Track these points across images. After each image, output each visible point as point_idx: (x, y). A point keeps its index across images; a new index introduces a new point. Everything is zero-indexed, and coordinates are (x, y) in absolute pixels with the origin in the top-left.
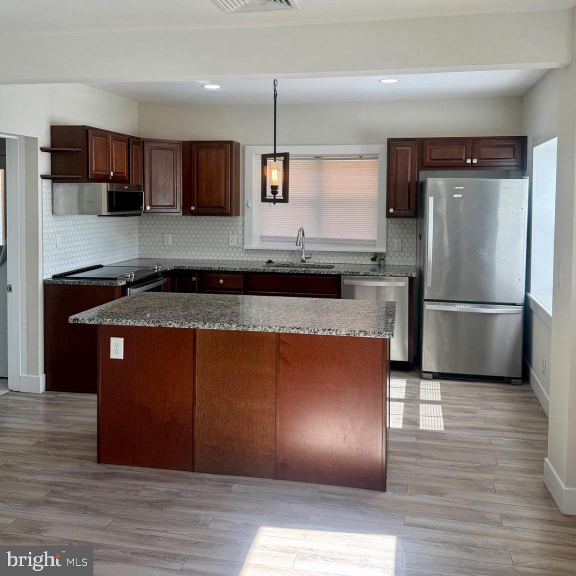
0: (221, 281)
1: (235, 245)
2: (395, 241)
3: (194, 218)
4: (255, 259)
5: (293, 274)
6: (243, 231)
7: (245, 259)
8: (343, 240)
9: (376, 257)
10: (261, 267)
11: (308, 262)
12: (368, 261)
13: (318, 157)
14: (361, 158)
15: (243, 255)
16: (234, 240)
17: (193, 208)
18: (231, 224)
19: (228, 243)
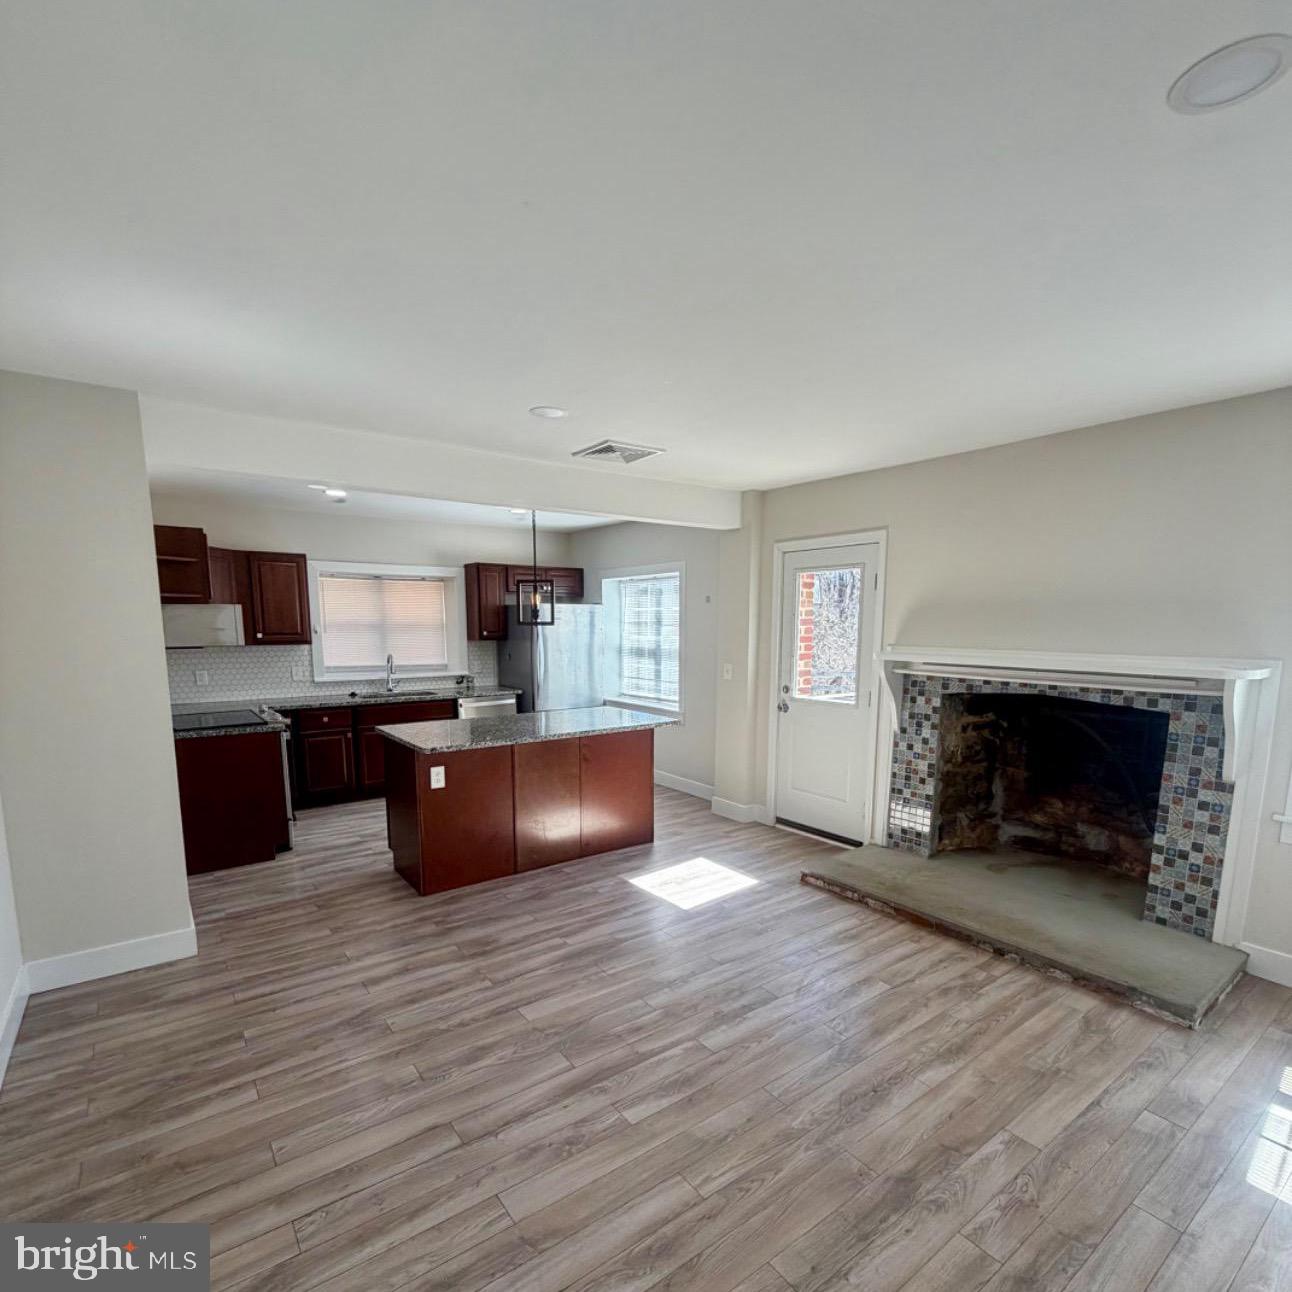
0: (326, 719)
1: (302, 679)
2: (476, 663)
3: (261, 648)
4: (328, 693)
5: (408, 703)
6: (311, 661)
7: (314, 694)
8: (414, 666)
9: (460, 680)
10: (347, 701)
11: (396, 691)
12: (452, 685)
13: (377, 577)
14: (423, 579)
15: (311, 689)
16: (300, 672)
17: (260, 636)
18: (293, 653)
19: (292, 676)
